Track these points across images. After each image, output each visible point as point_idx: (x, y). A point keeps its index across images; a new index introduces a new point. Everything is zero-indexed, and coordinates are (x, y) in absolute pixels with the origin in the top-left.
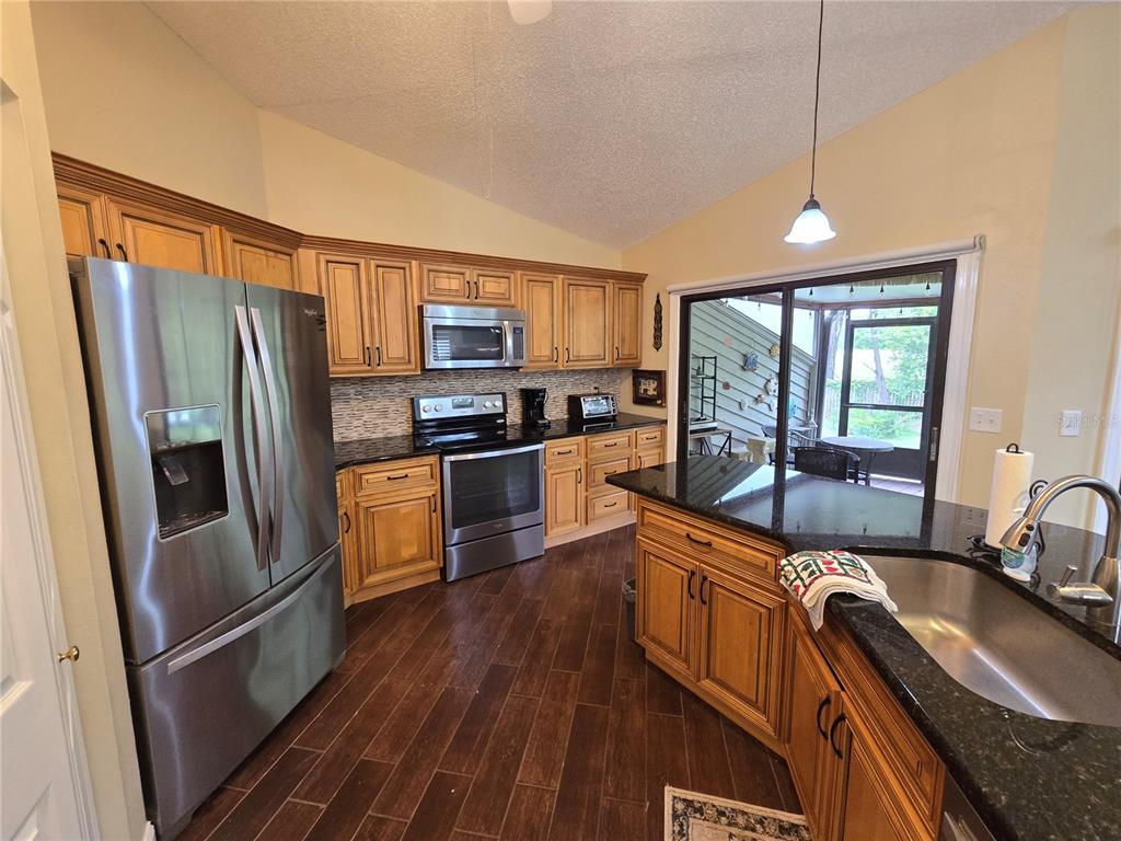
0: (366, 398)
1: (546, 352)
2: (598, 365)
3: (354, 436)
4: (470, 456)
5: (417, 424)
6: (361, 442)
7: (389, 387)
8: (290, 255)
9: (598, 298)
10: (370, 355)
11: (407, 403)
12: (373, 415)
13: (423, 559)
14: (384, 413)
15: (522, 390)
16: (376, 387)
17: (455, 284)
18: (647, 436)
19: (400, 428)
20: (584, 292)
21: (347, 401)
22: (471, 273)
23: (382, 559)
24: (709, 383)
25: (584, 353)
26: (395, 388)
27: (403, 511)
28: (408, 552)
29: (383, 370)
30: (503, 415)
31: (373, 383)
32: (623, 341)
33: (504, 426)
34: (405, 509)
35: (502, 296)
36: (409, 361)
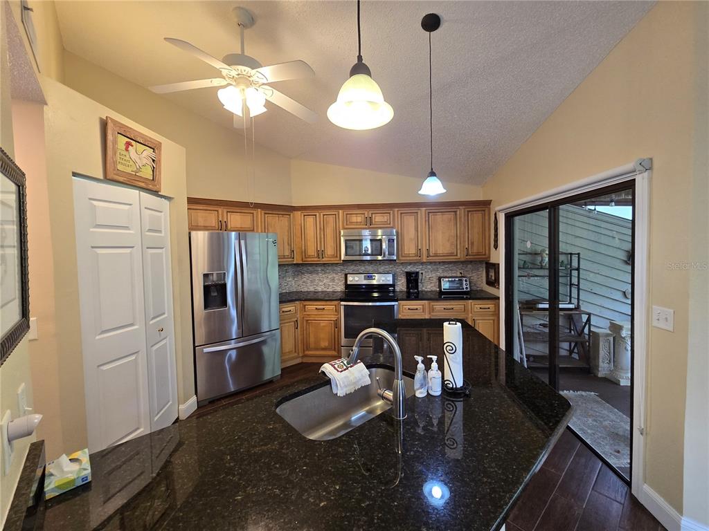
0: (325, 273)
1: (413, 251)
2: (452, 259)
3: (320, 289)
4: (370, 304)
5: (347, 286)
6: (322, 292)
7: (336, 268)
8: (289, 215)
9: (451, 219)
10: (321, 253)
11: (343, 276)
12: (329, 281)
13: (330, 349)
14: (333, 280)
15: (407, 273)
16: (330, 268)
17: (359, 219)
18: (481, 306)
19: (340, 288)
20: (440, 216)
21: (317, 274)
22: (367, 213)
23: (312, 346)
24: (575, 273)
25: (440, 251)
26: (338, 269)
27: (322, 325)
28: (324, 344)
29: (325, 260)
30: (393, 285)
31: (329, 266)
32: (472, 244)
33: (394, 291)
34: (323, 324)
35: (386, 223)
36: (337, 257)
